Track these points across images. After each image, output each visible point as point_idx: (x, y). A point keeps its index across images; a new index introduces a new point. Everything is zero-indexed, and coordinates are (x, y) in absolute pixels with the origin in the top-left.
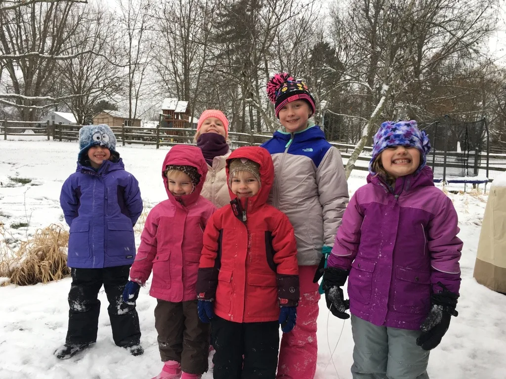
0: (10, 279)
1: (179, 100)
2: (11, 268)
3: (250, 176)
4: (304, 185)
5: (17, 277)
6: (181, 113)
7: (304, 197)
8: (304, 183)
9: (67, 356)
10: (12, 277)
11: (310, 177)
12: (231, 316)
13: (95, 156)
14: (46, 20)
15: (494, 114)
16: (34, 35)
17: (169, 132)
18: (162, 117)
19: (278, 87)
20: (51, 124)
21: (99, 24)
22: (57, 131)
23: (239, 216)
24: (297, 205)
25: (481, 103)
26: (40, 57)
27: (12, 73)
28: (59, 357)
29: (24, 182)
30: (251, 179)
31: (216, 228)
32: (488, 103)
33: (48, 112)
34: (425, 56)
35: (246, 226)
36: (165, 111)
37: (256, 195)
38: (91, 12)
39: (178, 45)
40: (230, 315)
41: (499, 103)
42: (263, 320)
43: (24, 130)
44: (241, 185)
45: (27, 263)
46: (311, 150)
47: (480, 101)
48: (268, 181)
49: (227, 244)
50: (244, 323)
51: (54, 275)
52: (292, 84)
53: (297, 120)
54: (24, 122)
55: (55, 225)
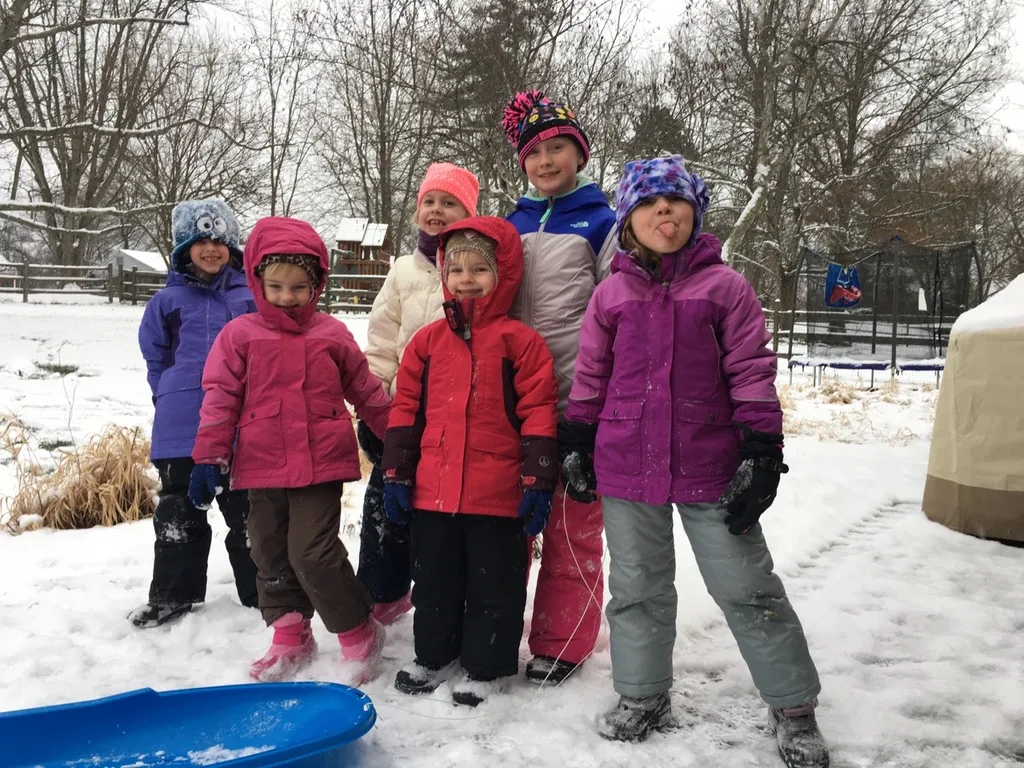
0: (42, 518)
1: (370, 222)
2: (44, 500)
3: (479, 261)
4: (576, 285)
5: (56, 514)
6: (375, 248)
7: (577, 306)
8: (576, 282)
9: (151, 623)
10: (46, 515)
11: (586, 271)
12: (439, 503)
13: (203, 259)
14: (106, 66)
15: (1007, 247)
16: (83, 97)
17: (348, 283)
18: (335, 257)
19: (522, 115)
20: (115, 273)
21: (211, 73)
22: (127, 285)
23: (459, 330)
24: (566, 322)
25: (978, 227)
26: (96, 131)
27: (38, 171)
28: (137, 623)
29: (65, 370)
30: (480, 266)
31: (420, 358)
32: (994, 226)
33: (108, 253)
34: (863, 132)
35: (471, 349)
36: (342, 244)
37: (489, 293)
38: (195, 51)
39: (368, 113)
40: (437, 502)
41: (1016, 225)
42: (493, 512)
43: (63, 284)
44: (465, 276)
45: (74, 488)
46: (586, 224)
47: (979, 223)
48: (511, 274)
49: (438, 381)
50: (462, 514)
51: (124, 510)
52: (546, 109)
53: (558, 172)
54: (62, 267)
55: (126, 428)
